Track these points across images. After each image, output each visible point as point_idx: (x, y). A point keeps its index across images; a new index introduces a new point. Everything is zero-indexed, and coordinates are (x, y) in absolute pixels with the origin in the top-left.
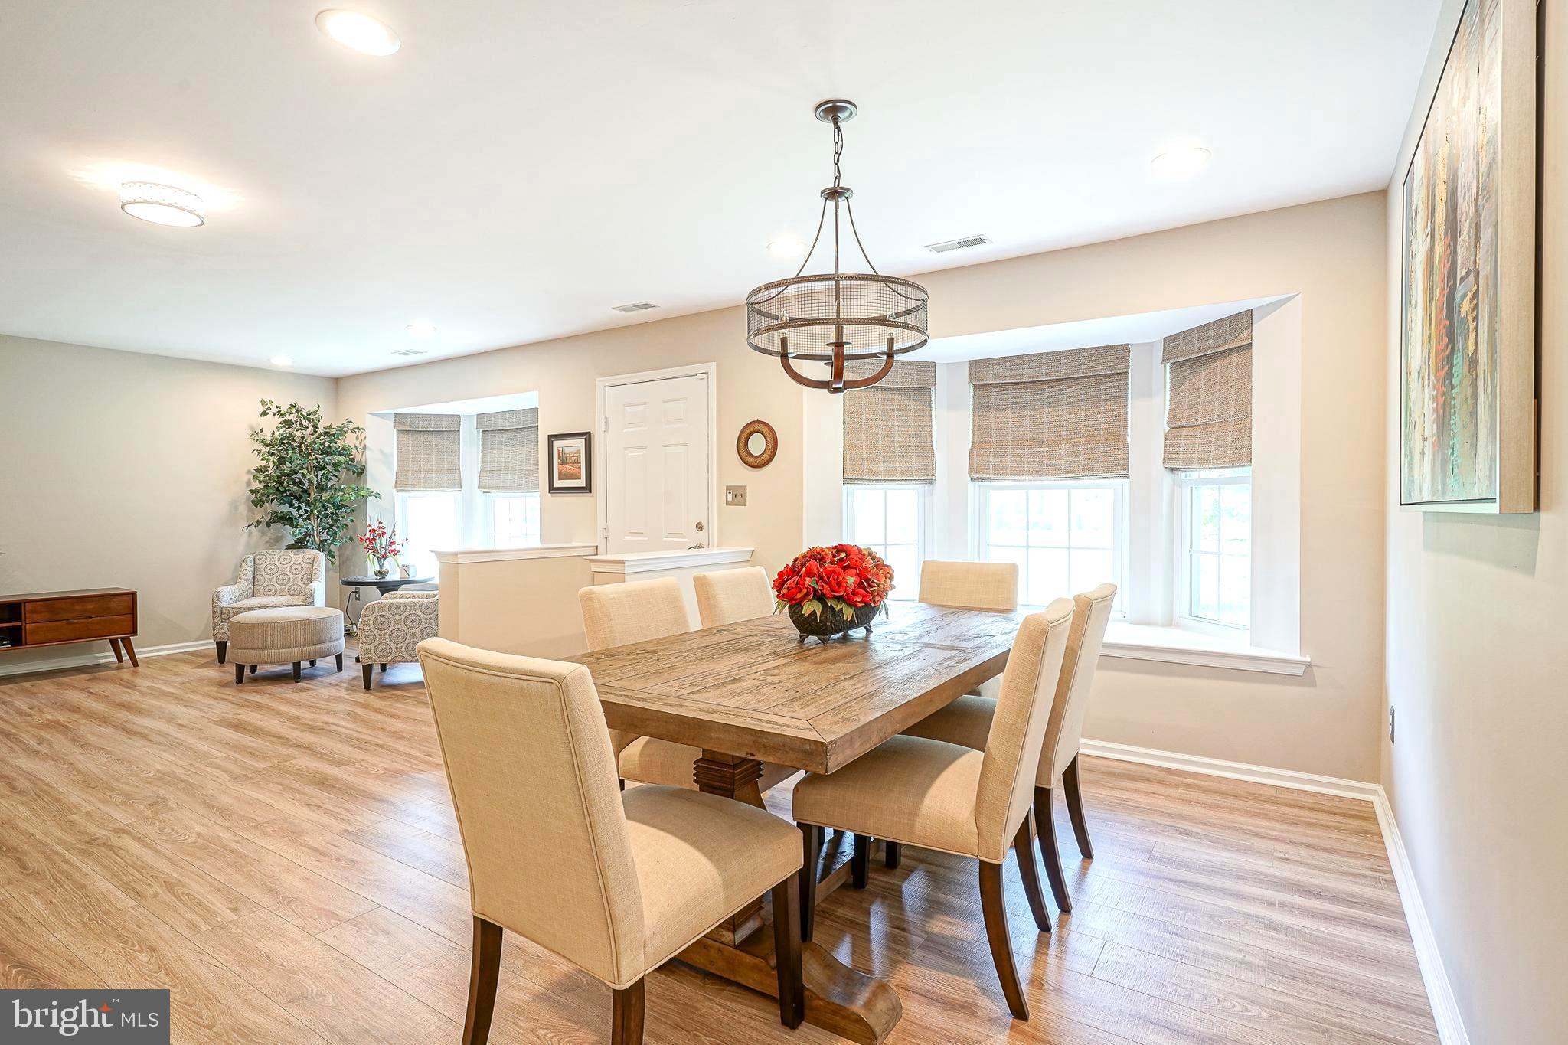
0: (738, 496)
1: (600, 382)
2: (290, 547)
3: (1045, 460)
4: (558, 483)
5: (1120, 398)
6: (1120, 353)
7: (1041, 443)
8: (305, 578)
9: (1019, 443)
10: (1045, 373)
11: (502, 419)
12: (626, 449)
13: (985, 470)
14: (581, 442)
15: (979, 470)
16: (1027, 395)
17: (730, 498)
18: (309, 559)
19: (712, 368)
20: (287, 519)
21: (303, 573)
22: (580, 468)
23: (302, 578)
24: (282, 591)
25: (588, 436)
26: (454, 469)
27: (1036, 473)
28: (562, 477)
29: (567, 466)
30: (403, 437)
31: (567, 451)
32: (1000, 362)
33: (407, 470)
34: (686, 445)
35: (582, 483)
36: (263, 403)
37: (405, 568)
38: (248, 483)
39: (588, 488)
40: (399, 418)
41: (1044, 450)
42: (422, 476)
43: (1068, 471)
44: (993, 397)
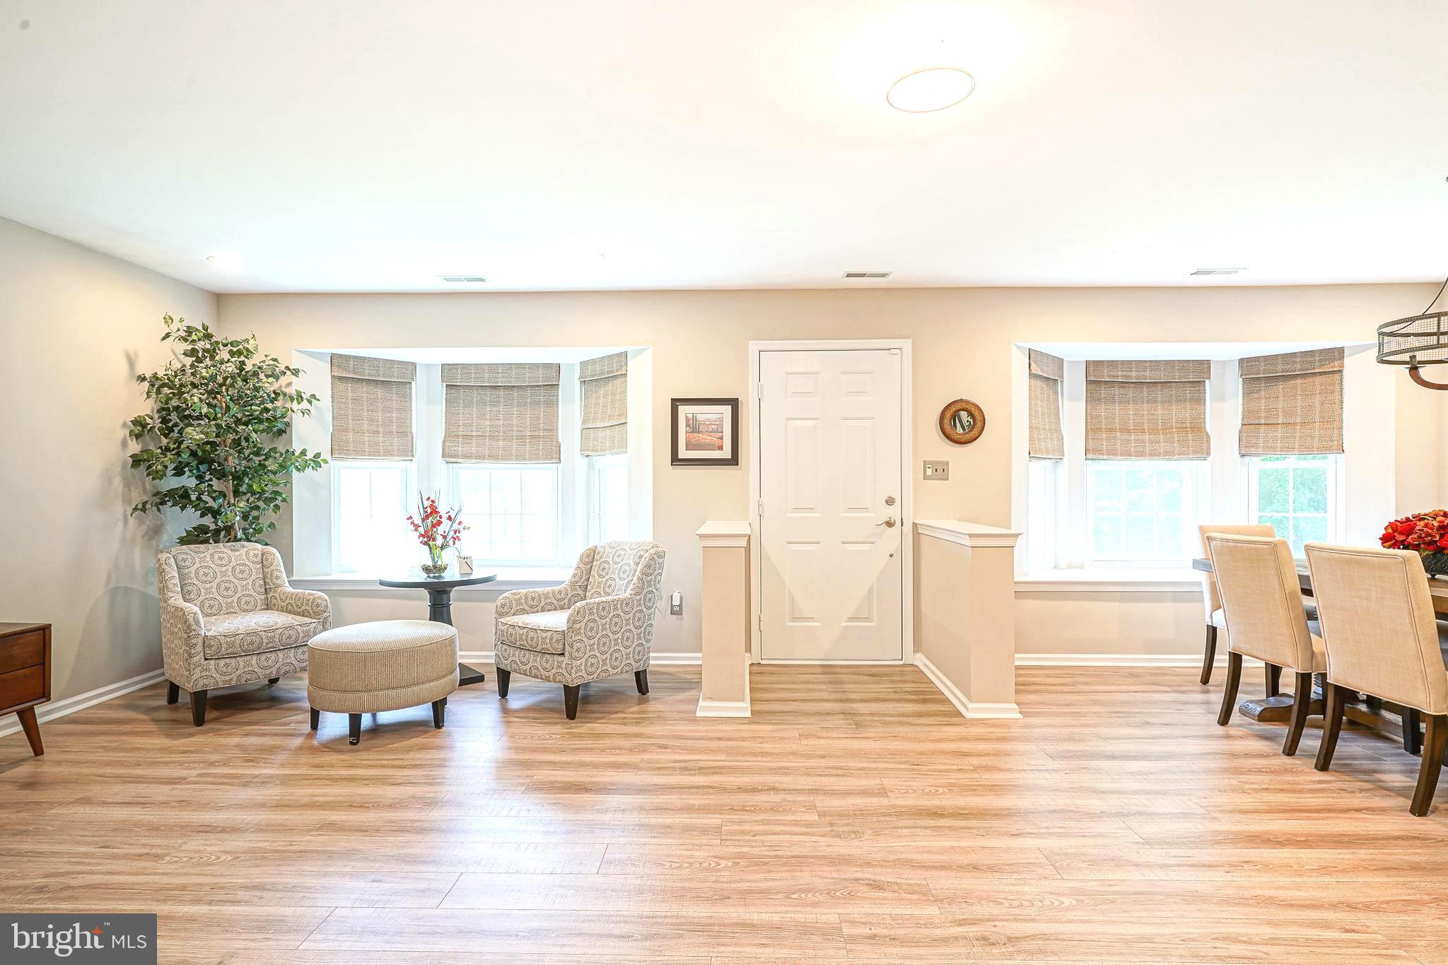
0: (939, 471)
1: (754, 346)
2: (183, 541)
3: (1147, 445)
4: (683, 453)
5: (1199, 400)
6: (1202, 368)
7: (1143, 431)
8: (257, 585)
9: (1126, 430)
10: (1149, 376)
11: (489, 373)
12: (788, 419)
13: (1100, 452)
14: (727, 409)
15: (1095, 451)
16: (1131, 393)
17: (929, 472)
18: (256, 556)
19: (907, 344)
20: (181, 498)
21: (253, 577)
22: (721, 438)
23: (253, 585)
24: (229, 605)
25: (734, 403)
26: (405, 433)
27: (1141, 454)
28: (689, 447)
29: (700, 435)
30: (341, 386)
31: (700, 417)
32: (1112, 364)
33: (346, 430)
34: (872, 418)
35: (726, 453)
36: (168, 320)
37: (466, 561)
38: (124, 444)
39: (734, 461)
40: (336, 360)
41: (1147, 437)
42: (367, 439)
43: (1166, 453)
44: (1103, 392)
